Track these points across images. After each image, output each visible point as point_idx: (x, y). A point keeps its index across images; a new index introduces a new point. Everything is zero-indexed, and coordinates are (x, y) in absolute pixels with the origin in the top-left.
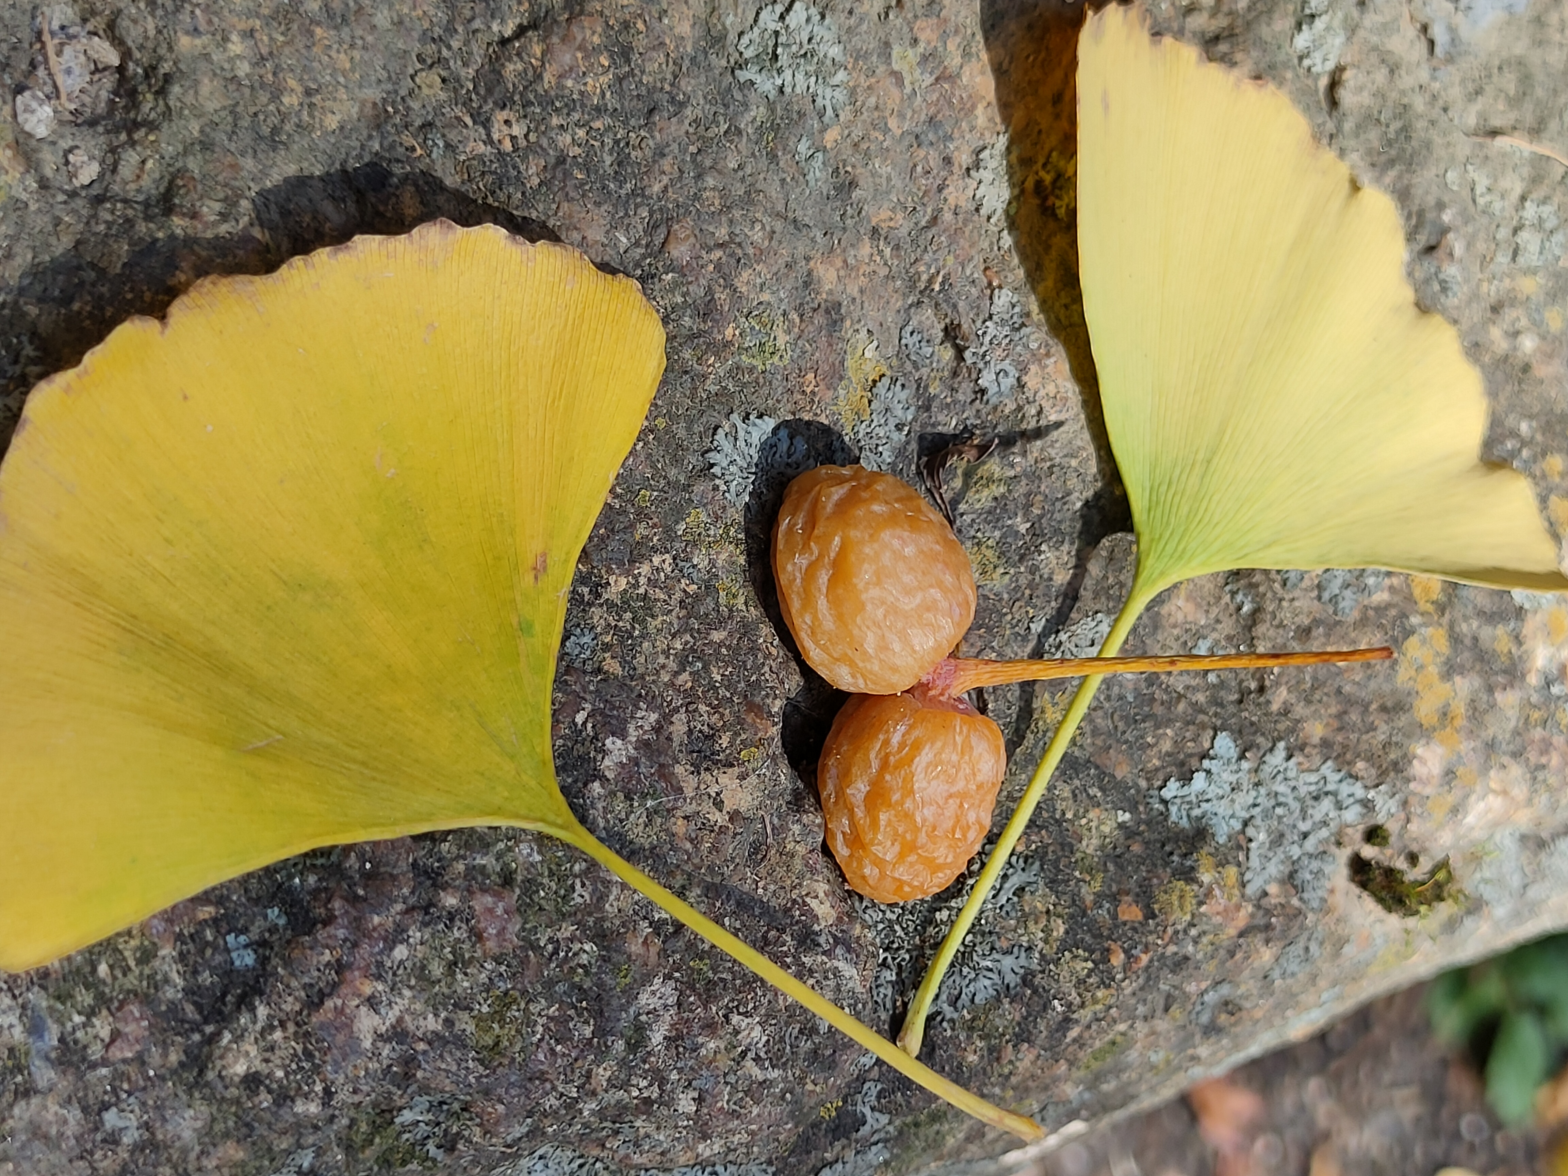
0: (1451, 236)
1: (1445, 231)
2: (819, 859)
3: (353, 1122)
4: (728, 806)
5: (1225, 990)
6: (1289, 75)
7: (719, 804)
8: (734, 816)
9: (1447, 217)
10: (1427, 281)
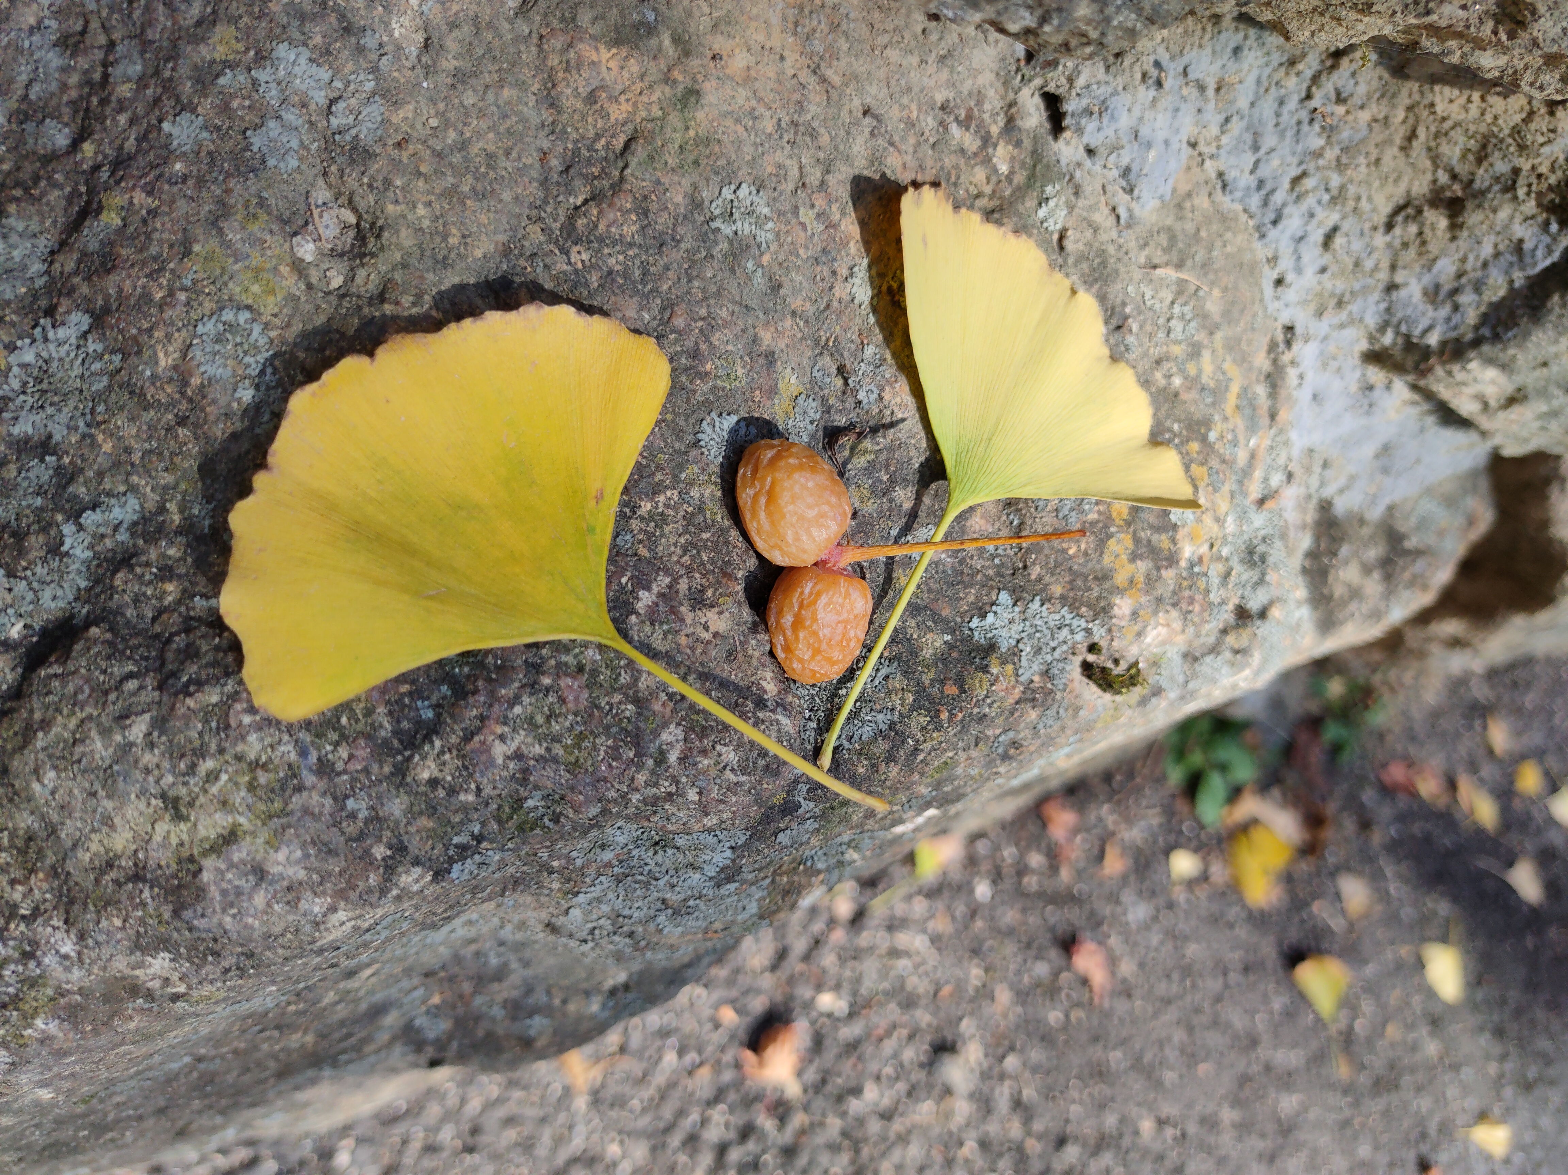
0: (1130, 320)
1: (1126, 318)
2: (767, 659)
3: (500, 807)
4: (712, 629)
5: (1011, 734)
6: (1035, 231)
7: (706, 628)
8: (716, 635)
9: (1128, 310)
10: (1117, 345)
